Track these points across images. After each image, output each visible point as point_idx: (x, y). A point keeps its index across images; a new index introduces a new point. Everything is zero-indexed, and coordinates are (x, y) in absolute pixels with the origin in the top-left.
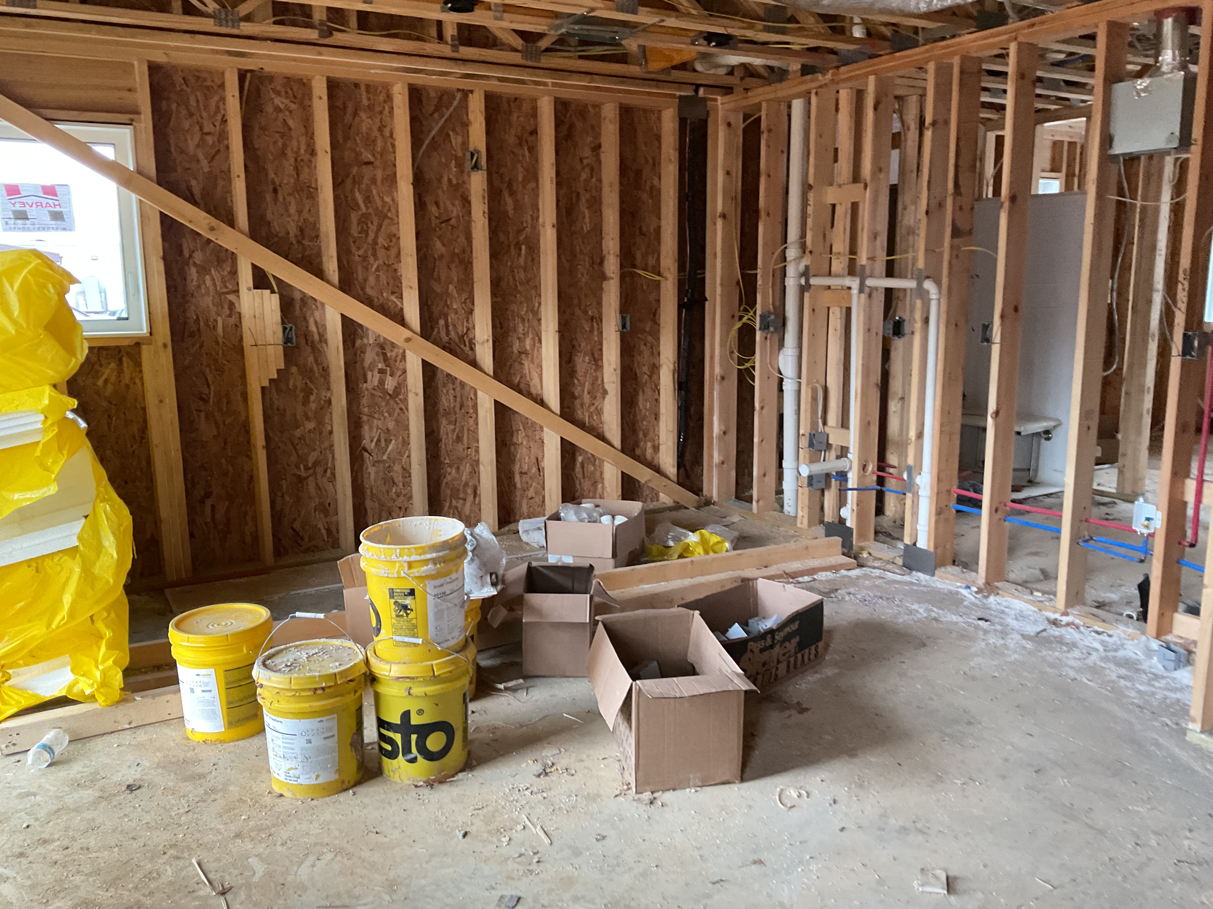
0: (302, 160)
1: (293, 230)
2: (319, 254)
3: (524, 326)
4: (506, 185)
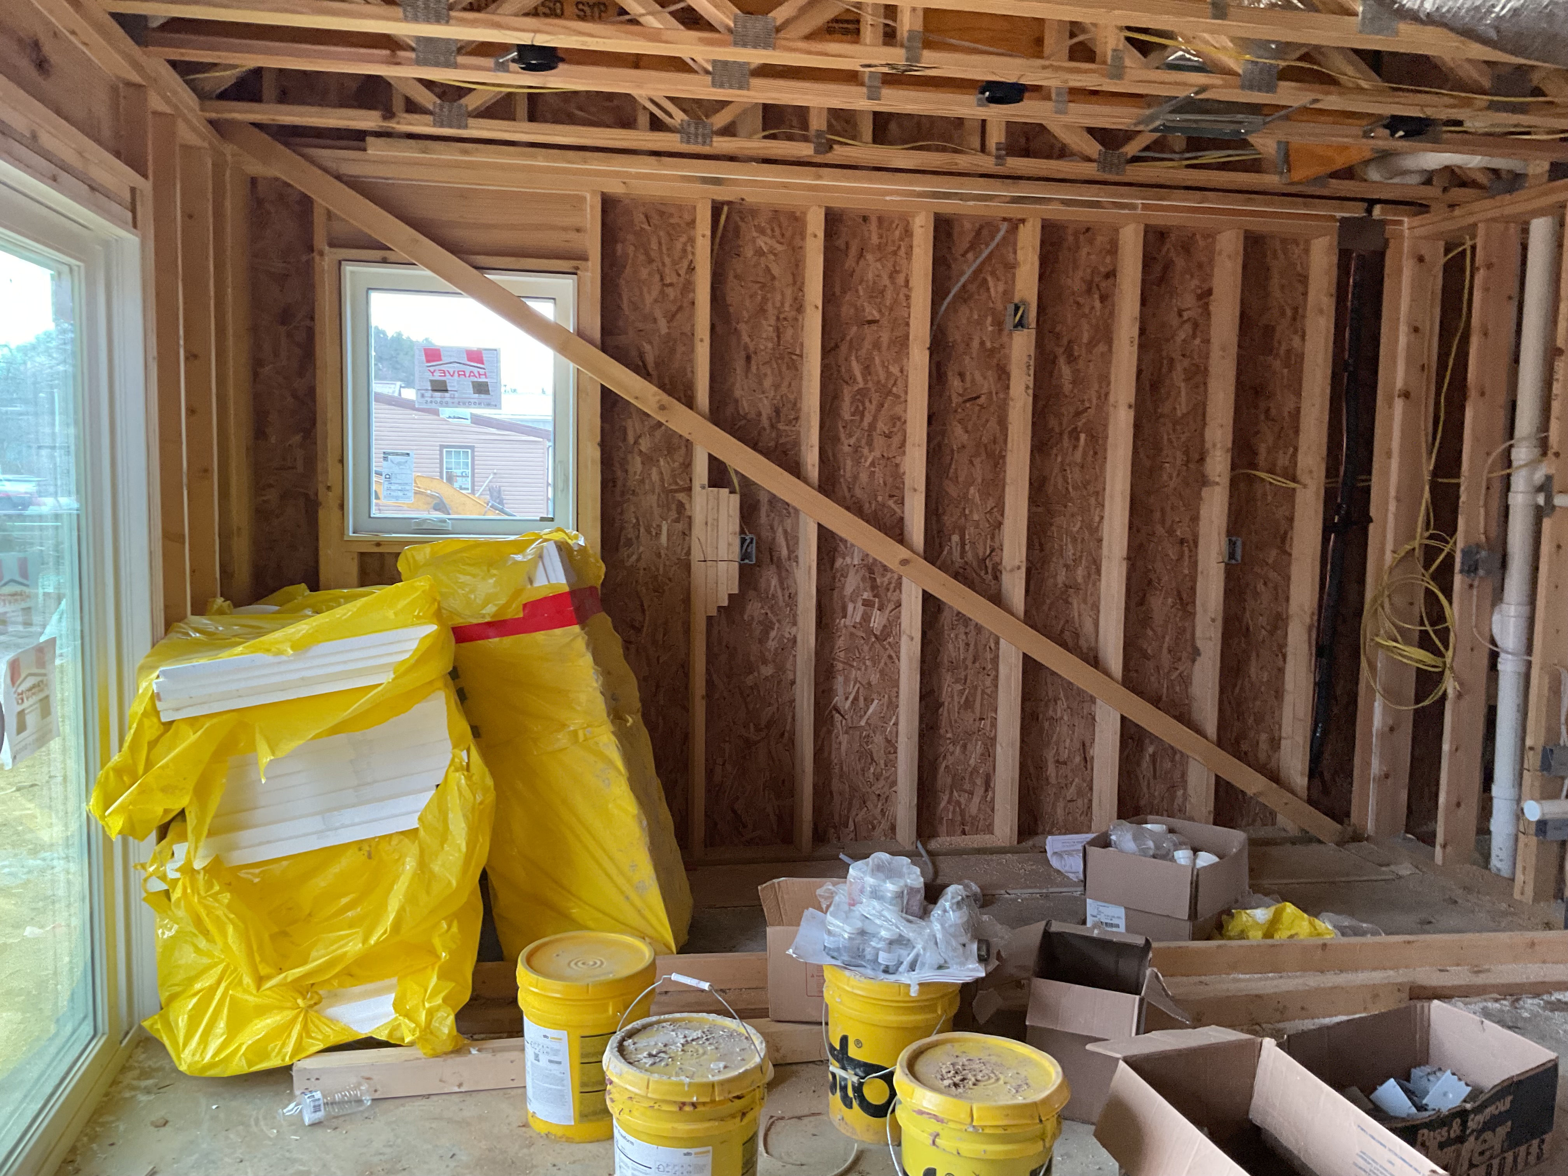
0: (785, 319)
1: (766, 410)
2: (797, 444)
3: (1075, 549)
4: (1062, 350)
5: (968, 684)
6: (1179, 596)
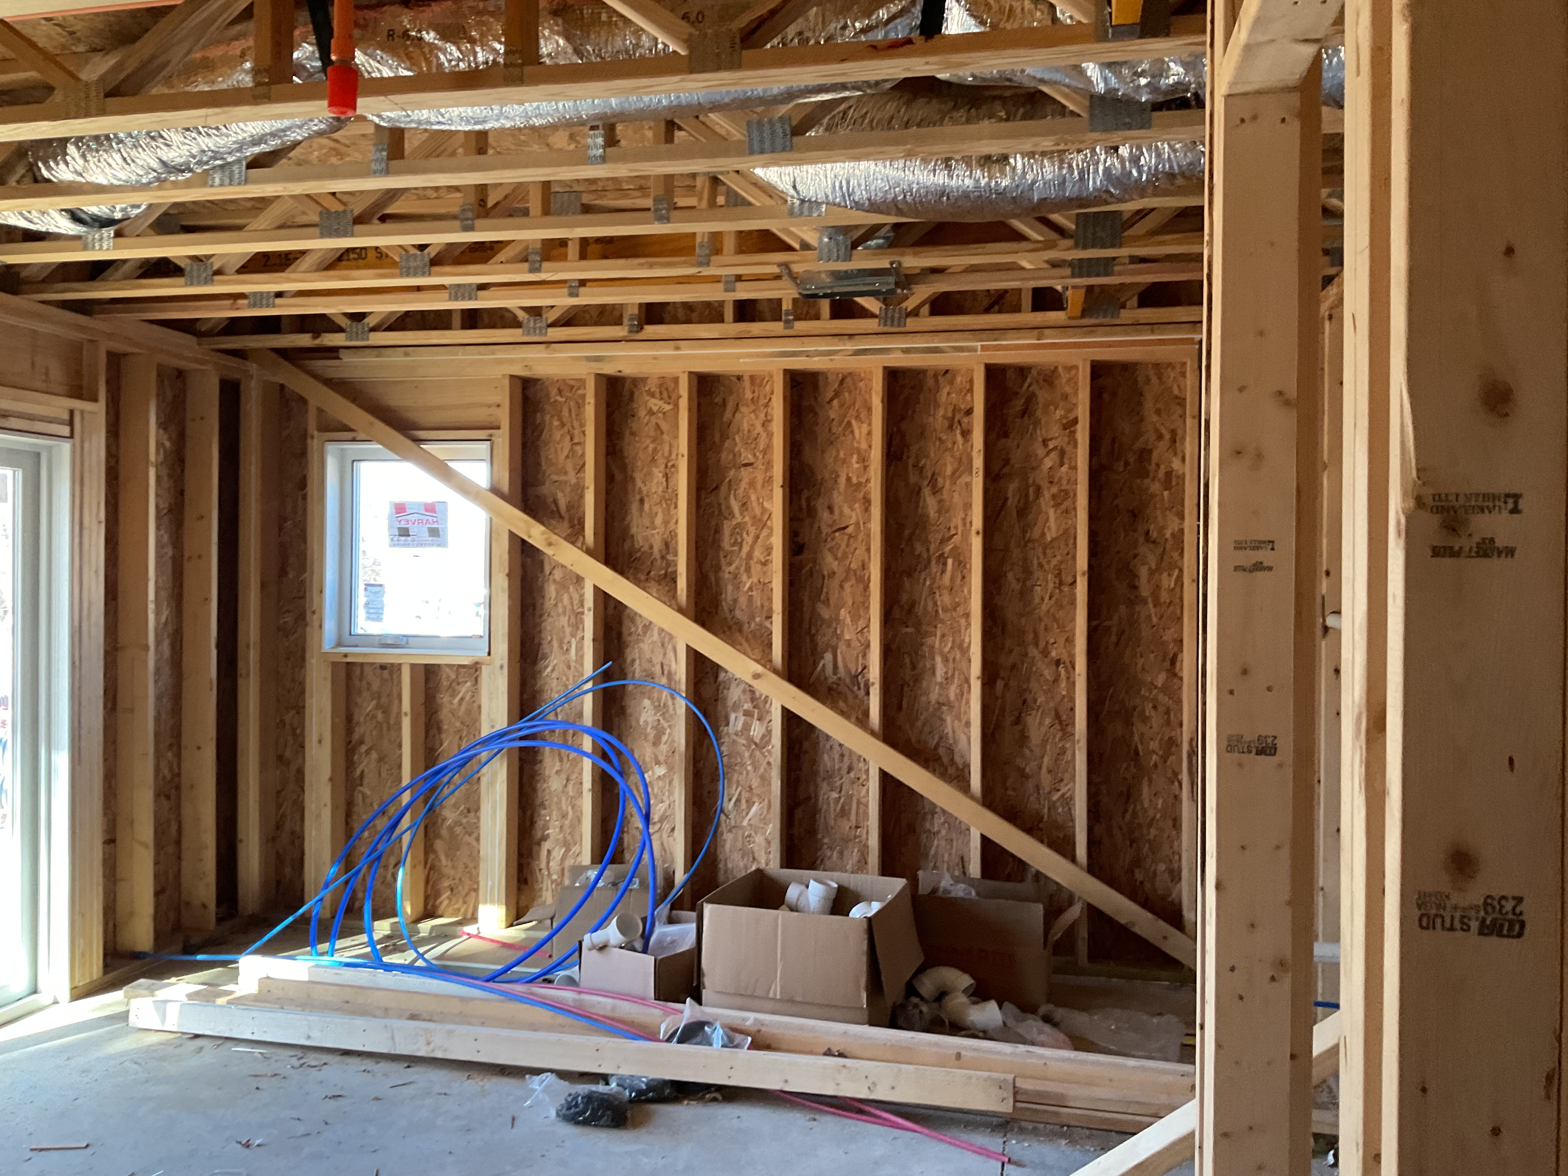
0: (673, 466)
3: (947, 668)
4: (926, 482)
5: (843, 793)
6: (1058, 716)
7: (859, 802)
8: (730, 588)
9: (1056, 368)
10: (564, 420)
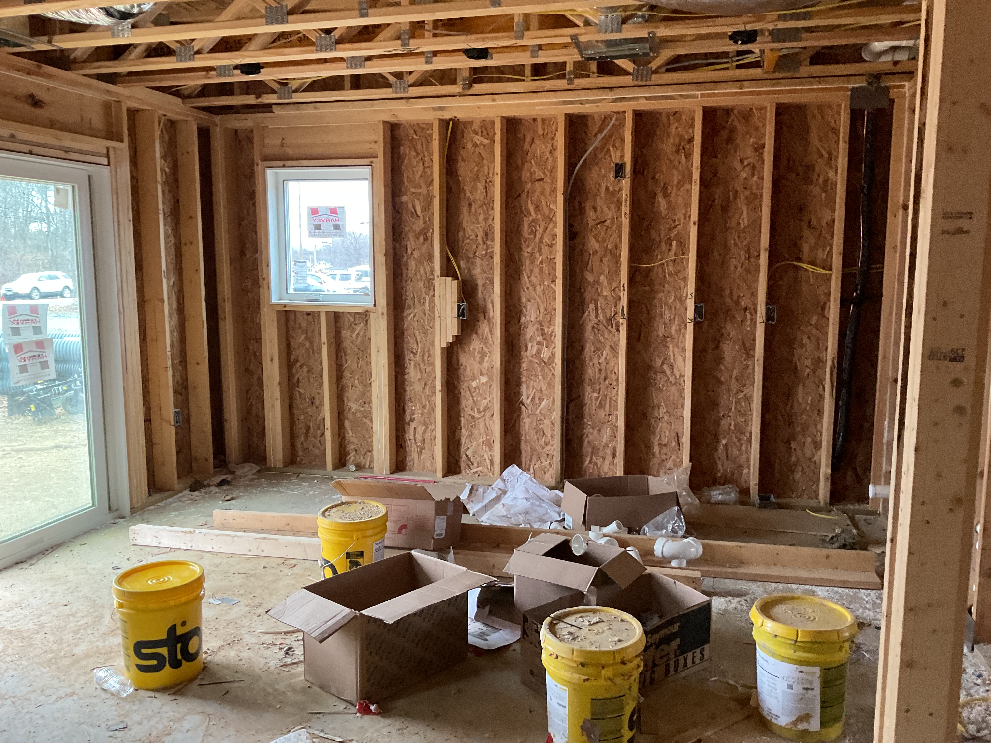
3: (670, 313)
4: (660, 189)
5: (601, 393)
6: (744, 344)
7: (611, 399)
8: (528, 262)
9: (751, 109)
10: (419, 151)
